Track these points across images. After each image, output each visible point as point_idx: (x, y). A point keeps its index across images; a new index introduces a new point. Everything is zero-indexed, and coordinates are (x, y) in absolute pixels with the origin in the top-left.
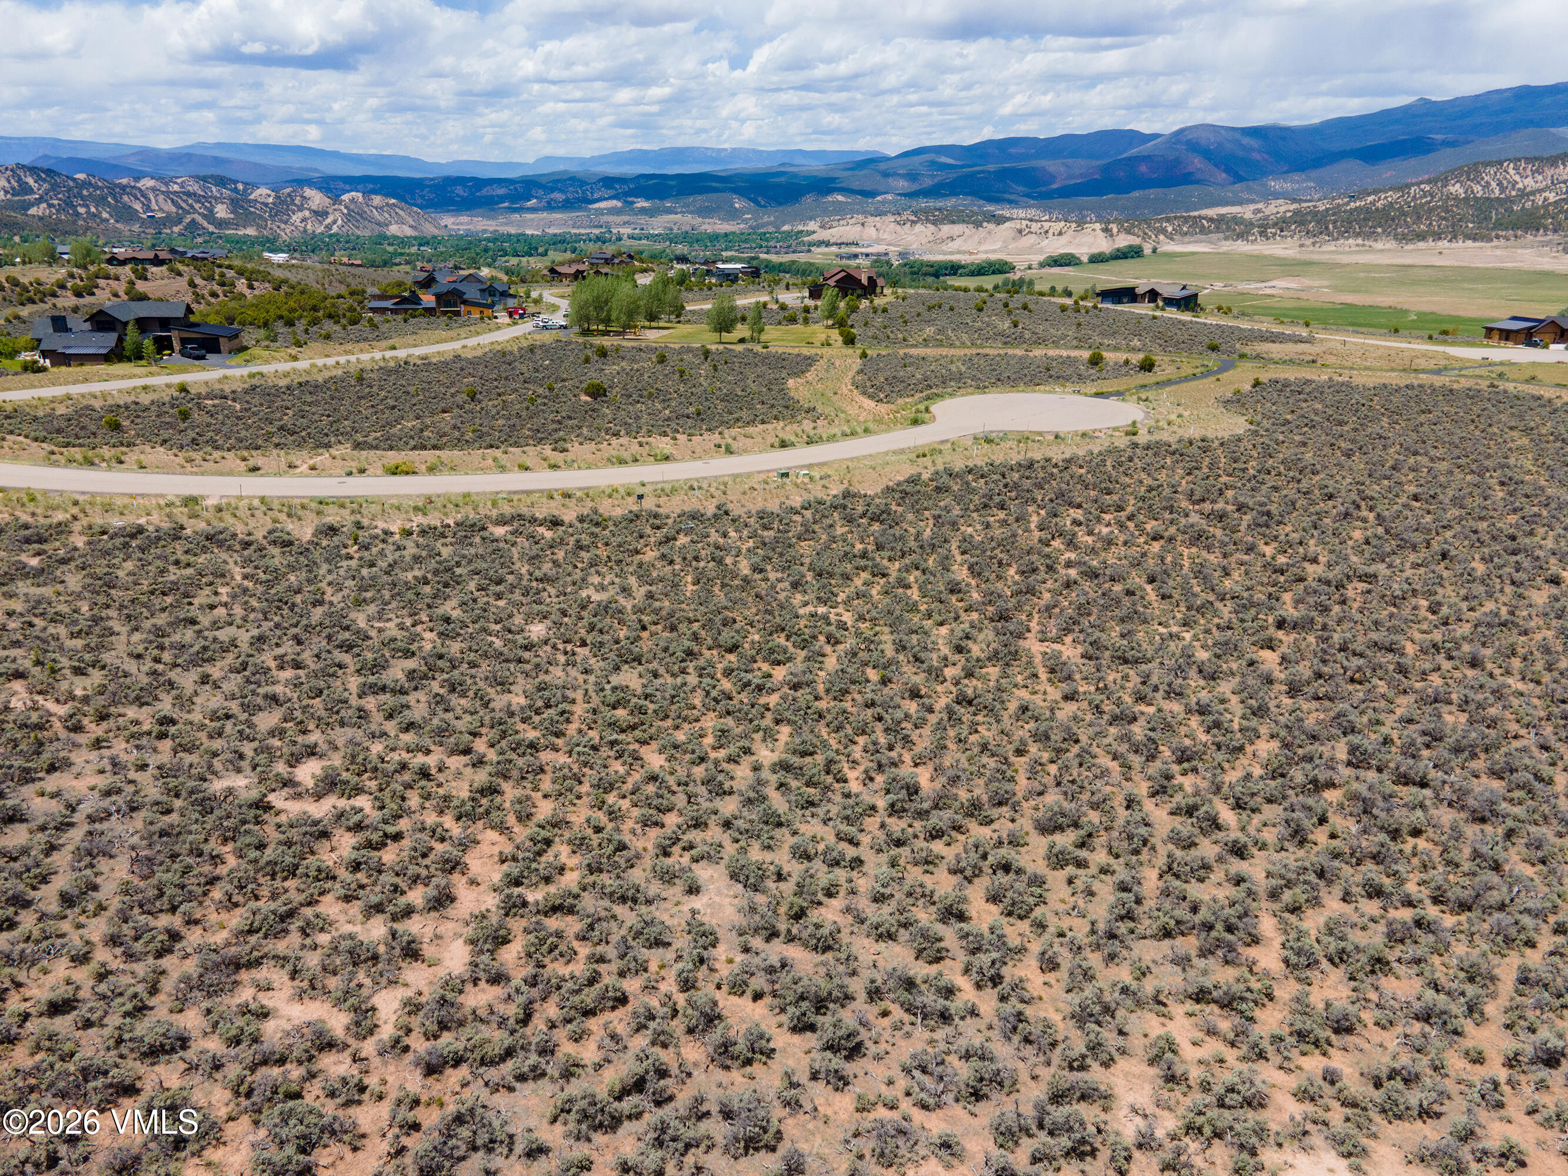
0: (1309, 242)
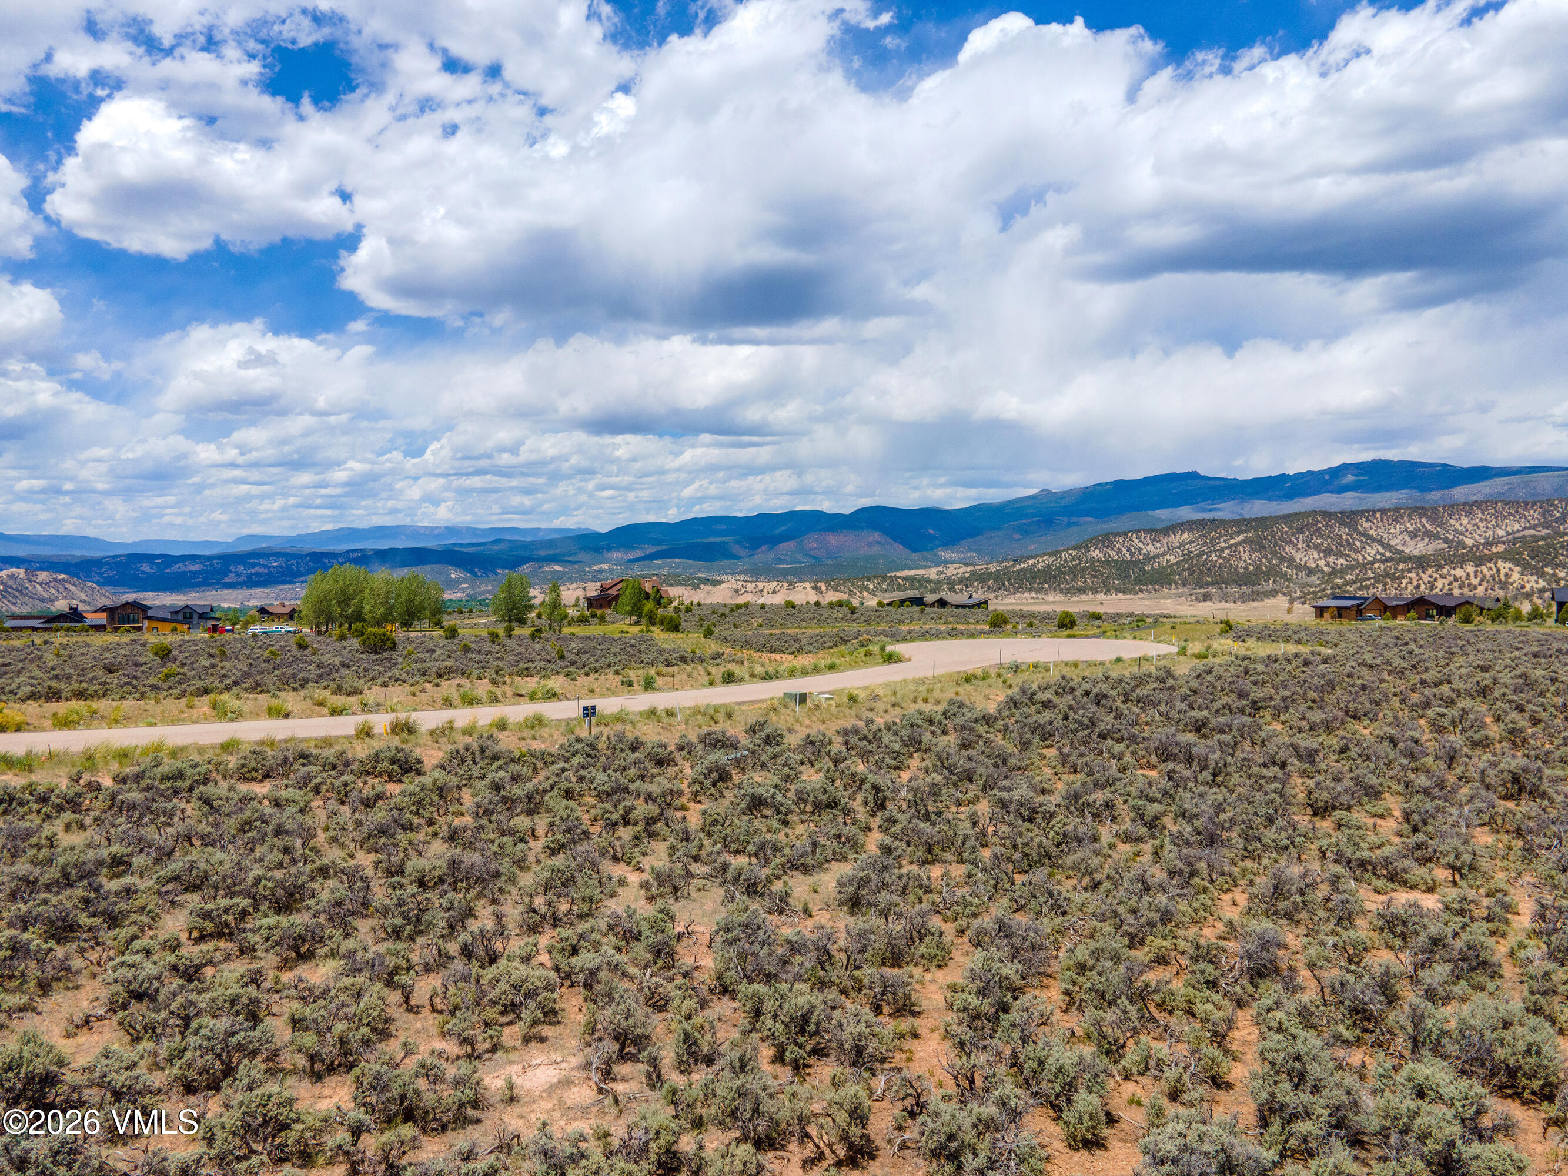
0: (994, 594)
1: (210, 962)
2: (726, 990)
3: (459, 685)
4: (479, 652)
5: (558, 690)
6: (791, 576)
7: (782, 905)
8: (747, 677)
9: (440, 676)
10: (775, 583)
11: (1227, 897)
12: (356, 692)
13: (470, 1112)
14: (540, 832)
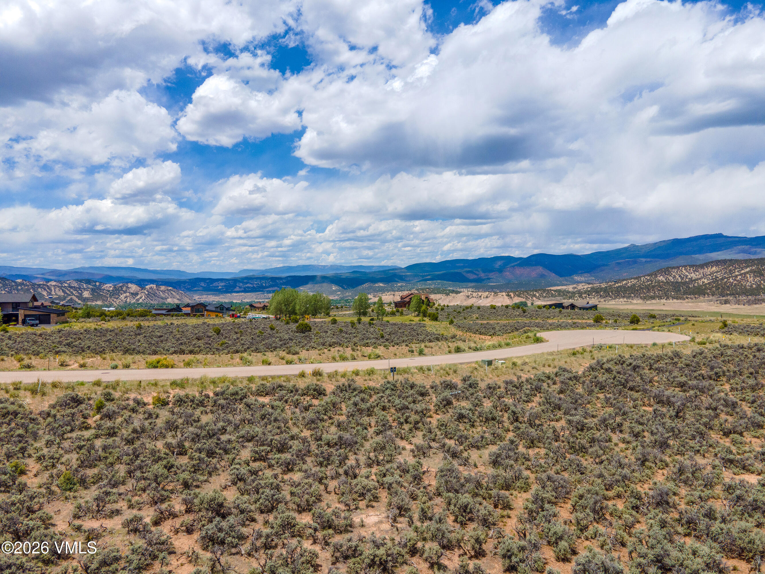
0: (602, 300)
1: (261, 470)
2: (439, 495)
3: (339, 351)
4: (346, 333)
5: (381, 354)
6: (495, 290)
7: (466, 462)
8: (467, 349)
9: (330, 346)
10: (487, 293)
11: (660, 471)
12: (297, 353)
13: (349, 528)
14: (373, 424)
